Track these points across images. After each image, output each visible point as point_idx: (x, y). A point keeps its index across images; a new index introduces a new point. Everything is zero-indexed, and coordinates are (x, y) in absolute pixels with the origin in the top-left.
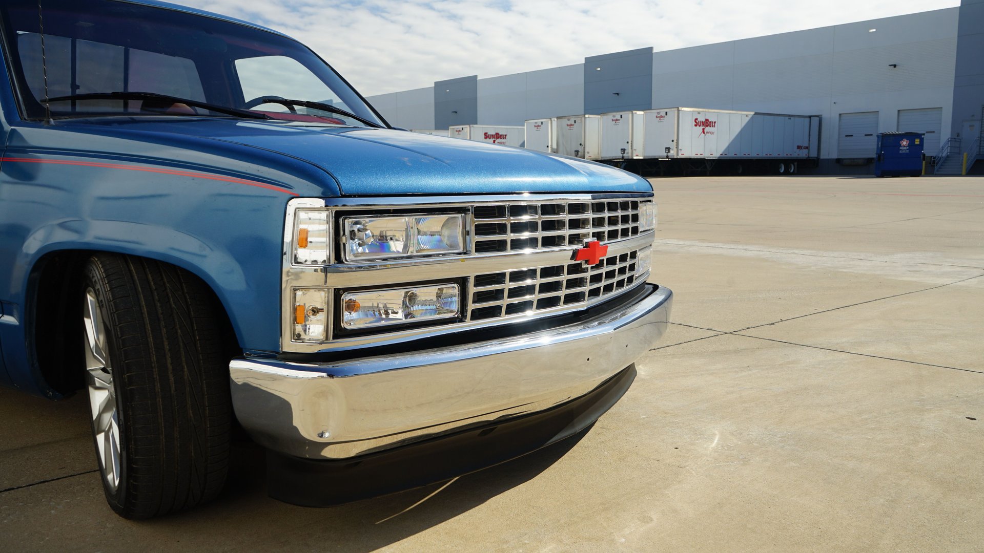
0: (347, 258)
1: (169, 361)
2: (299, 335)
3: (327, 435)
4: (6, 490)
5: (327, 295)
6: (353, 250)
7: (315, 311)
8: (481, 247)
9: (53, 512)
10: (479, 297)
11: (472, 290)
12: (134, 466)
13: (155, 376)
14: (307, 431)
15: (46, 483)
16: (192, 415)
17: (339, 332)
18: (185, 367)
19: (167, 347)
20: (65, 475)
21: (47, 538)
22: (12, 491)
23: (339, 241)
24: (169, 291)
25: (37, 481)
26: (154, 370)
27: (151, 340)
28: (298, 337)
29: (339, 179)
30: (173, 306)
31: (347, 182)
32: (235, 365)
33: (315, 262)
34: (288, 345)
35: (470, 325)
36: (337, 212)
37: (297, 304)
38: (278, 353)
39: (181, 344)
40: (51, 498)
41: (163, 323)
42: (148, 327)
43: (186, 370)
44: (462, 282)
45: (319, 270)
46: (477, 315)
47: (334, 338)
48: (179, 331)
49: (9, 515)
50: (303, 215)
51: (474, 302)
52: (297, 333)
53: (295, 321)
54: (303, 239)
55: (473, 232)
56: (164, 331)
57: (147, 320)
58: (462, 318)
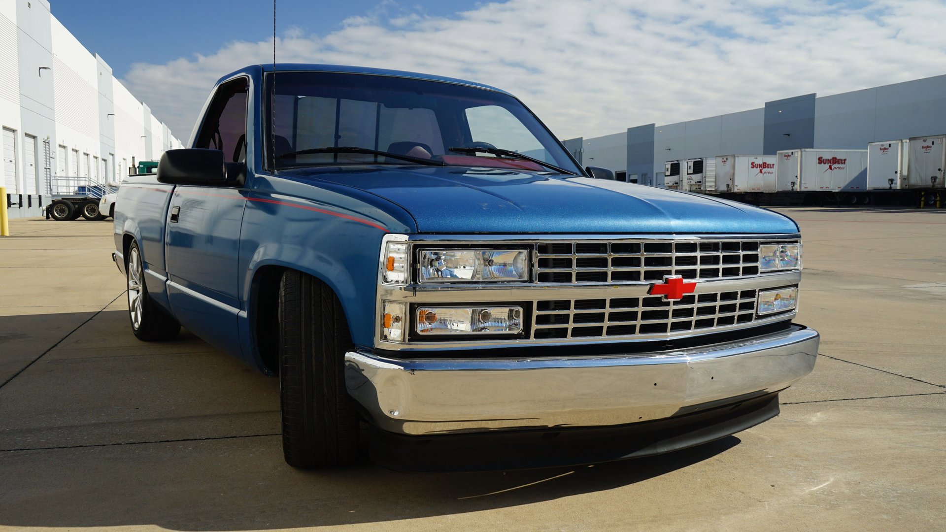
0: (421, 280)
1: (313, 350)
2: (386, 337)
3: (396, 414)
4: (231, 437)
5: (404, 307)
6: (426, 273)
7: (397, 319)
8: (543, 278)
9: (251, 455)
10: (541, 320)
11: (536, 313)
12: (287, 423)
13: (303, 359)
14: (386, 411)
15: (257, 437)
17: (414, 336)
18: (324, 355)
19: (313, 339)
20: (271, 434)
21: (239, 470)
22: (235, 439)
23: (416, 267)
24: (322, 298)
25: (253, 434)
26: (303, 355)
27: (303, 333)
29: (418, 220)
30: (323, 310)
31: (423, 223)
32: (350, 355)
33: (397, 281)
34: (380, 344)
35: (533, 342)
36: (415, 245)
37: (386, 313)
38: (373, 348)
39: (324, 338)
40: (255, 446)
41: (313, 322)
42: (303, 323)
43: (325, 357)
44: (527, 306)
45: (403, 289)
46: (539, 334)
47: (409, 340)
48: (324, 329)
49: (225, 452)
50: (392, 246)
51: (537, 323)
52: (385, 334)
53: (384, 325)
54: (391, 264)
55: (536, 265)
56: (313, 327)
57: (303, 319)
58: (526, 335)
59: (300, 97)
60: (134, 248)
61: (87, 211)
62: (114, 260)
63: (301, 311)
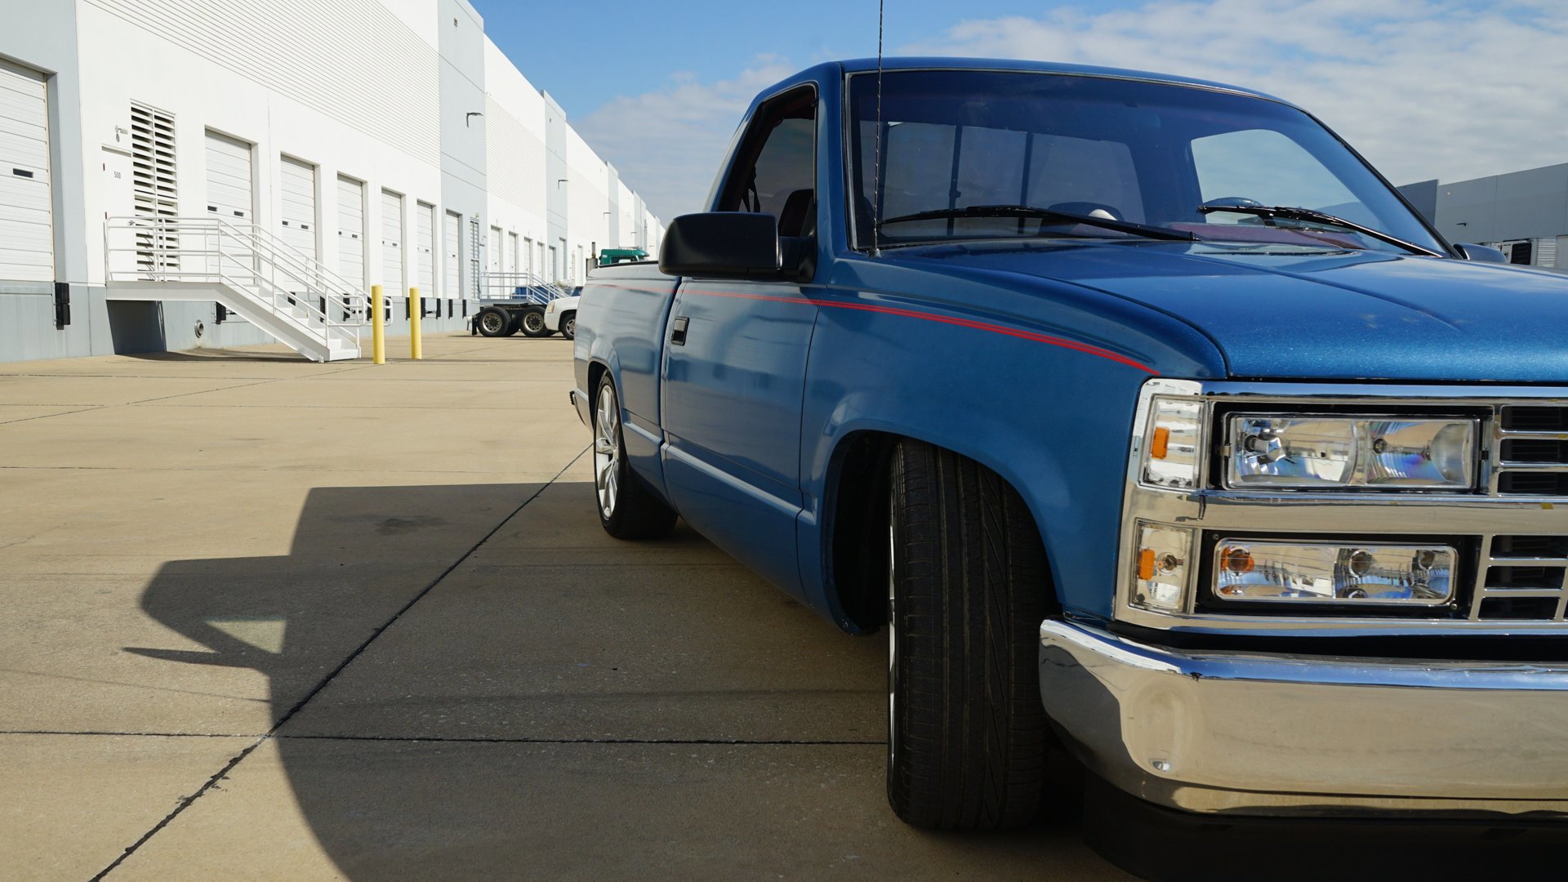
0: (1230, 482)
1: (966, 606)
2: (1141, 598)
3: (1166, 767)
4: (781, 742)
5: (1190, 539)
6: (1242, 466)
7: (1171, 562)
8: (1513, 484)
9: (823, 785)
10: (1499, 577)
11: (1487, 561)
12: (907, 748)
13: (945, 625)
14: (1140, 756)
15: (828, 745)
16: (990, 691)
17: (1207, 601)
18: (988, 618)
19: (966, 585)
20: (853, 741)
21: (804, 819)
22: (788, 746)
23: (1219, 452)
24: (982, 502)
25: (819, 739)
26: (945, 615)
27: (946, 571)
28: (1139, 600)
29: (1229, 353)
30: (984, 525)
31: (1239, 356)
32: (1050, 628)
33: (1175, 482)
34: (1125, 612)
35: (1474, 625)
36: (1218, 405)
37: (1143, 547)
38: (1109, 620)
39: (986, 583)
40: (827, 767)
41: (965, 550)
42: (945, 552)
43: (988, 622)
44: (1467, 546)
45: (1185, 498)
46: (1491, 609)
47: (1197, 610)
48: (987, 564)
49: (774, 775)
50: (1163, 405)
51: (1488, 584)
52: (1138, 593)
53: (1137, 573)
54: (1160, 445)
55: (1495, 454)
56: (966, 560)
57: (945, 542)
58: (1461, 611)
59: (892, 124)
60: (606, 384)
61: (528, 323)
62: (573, 403)
63: (939, 526)
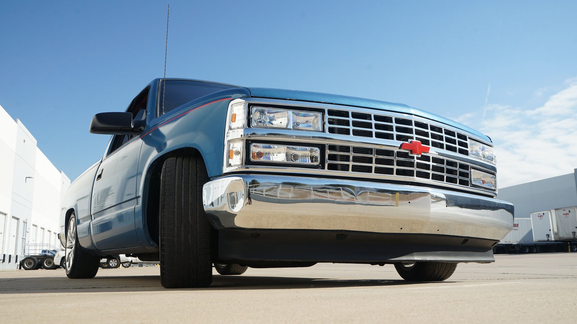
0: (253, 125)
1: (183, 193)
5: (243, 143)
7: (238, 153)
10: (332, 157)
11: (328, 152)
13: (176, 199)
16: (190, 219)
17: (248, 162)
19: (183, 186)
23: (250, 117)
26: (176, 196)
28: (229, 165)
32: (205, 186)
33: (238, 128)
34: (226, 169)
35: (326, 172)
36: (249, 105)
37: (230, 149)
38: (222, 174)
39: (190, 186)
41: (183, 177)
42: (177, 178)
43: (190, 197)
44: (322, 147)
46: (331, 167)
47: (246, 165)
48: (190, 181)
50: (235, 107)
51: (329, 159)
52: (230, 163)
53: (229, 157)
54: (234, 118)
55: (327, 122)
56: (183, 180)
57: (177, 176)
58: (322, 167)
60: (72, 218)
61: (46, 263)
63: (175, 172)
